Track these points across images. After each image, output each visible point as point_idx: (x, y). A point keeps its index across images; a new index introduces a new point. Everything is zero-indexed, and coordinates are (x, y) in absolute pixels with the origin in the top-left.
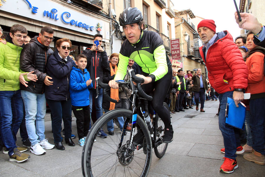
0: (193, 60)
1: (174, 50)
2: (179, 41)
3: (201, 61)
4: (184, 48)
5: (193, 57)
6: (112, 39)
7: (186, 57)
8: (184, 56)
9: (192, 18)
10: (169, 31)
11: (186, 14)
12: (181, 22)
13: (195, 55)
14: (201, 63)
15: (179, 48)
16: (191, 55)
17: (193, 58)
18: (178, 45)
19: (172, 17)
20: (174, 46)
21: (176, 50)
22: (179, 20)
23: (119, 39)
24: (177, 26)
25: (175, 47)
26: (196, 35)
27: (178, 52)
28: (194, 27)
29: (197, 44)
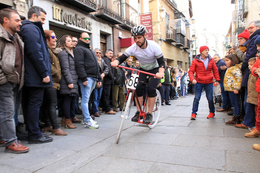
0: (173, 45)
2: (151, 17)
3: (184, 47)
4: (161, 29)
5: (174, 42)
7: (164, 41)
8: (161, 40)
10: (140, 5)
13: (176, 39)
14: (183, 50)
15: (151, 26)
16: (170, 38)
17: (173, 43)
18: (150, 22)
20: (145, 23)
21: (148, 29)
24: (153, 0)
26: (178, 14)
27: (149, 31)
28: (176, 5)
29: (178, 25)
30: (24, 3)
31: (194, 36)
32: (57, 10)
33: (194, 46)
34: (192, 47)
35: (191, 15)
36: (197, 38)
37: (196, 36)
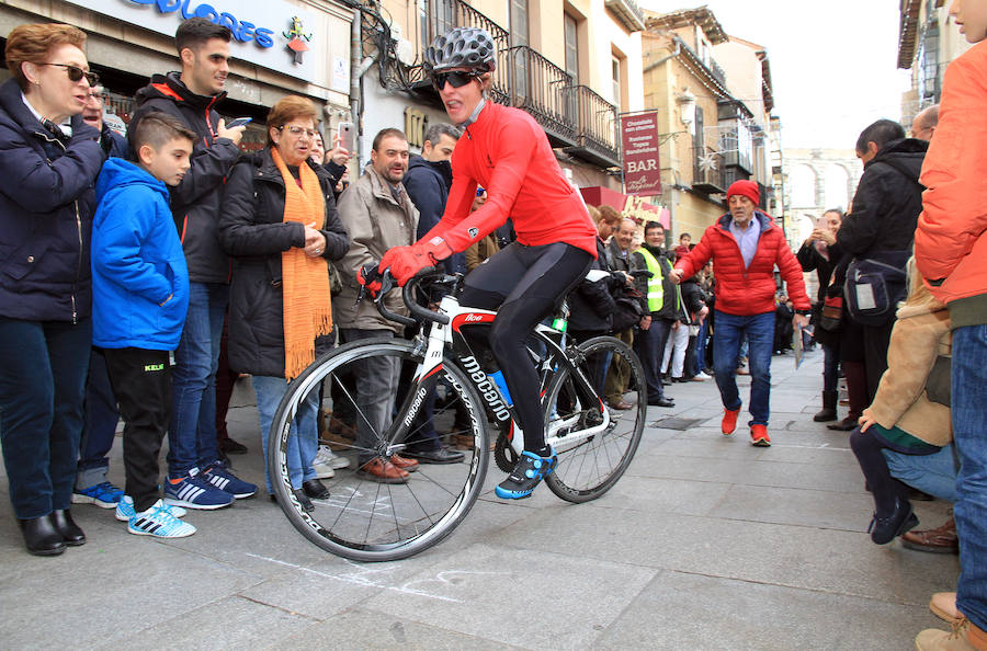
0: (714, 203)
1: (636, 158)
2: (655, 122)
4: (678, 154)
5: (716, 191)
6: (362, 94)
7: (688, 191)
8: (677, 187)
9: (713, 41)
10: (618, 84)
11: (692, 24)
12: (668, 54)
13: (724, 184)
15: (654, 149)
16: (706, 182)
17: (714, 197)
18: (650, 137)
19: (633, 28)
20: (635, 139)
21: (645, 157)
22: (660, 44)
23: (395, 96)
24: (654, 67)
25: (641, 145)
26: (729, 108)
27: (650, 165)
28: (722, 76)
29: (730, 139)
31: (777, 170)
32: (415, 119)
33: (779, 204)
34: (773, 207)
35: (768, 105)
36: (786, 175)
37: (784, 171)
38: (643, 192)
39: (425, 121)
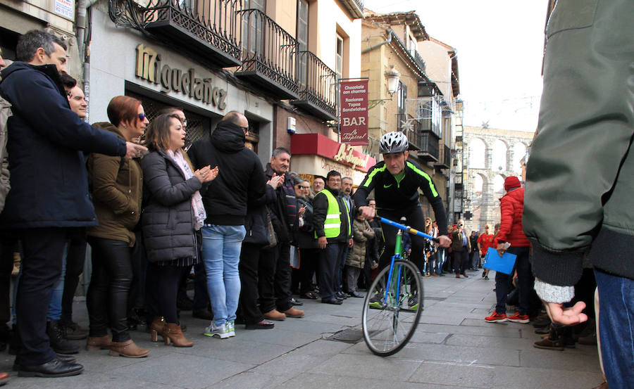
1: (350, 115)
2: (366, 88)
3: (437, 164)
4: (386, 118)
5: (414, 149)
6: (90, 24)
9: (418, 38)
10: (341, 57)
11: (403, 23)
12: (382, 41)
13: (419, 144)
14: (434, 170)
15: (365, 109)
18: (362, 99)
19: (356, 16)
20: (350, 100)
21: (357, 115)
22: (377, 33)
23: (126, 31)
24: (372, 50)
25: (355, 105)
26: (427, 88)
27: (360, 121)
28: (423, 65)
29: (426, 111)
30: (69, 35)
31: (459, 139)
32: (147, 57)
33: (460, 163)
34: (455, 165)
35: (455, 90)
36: (466, 144)
37: (464, 140)
38: (355, 142)
39: (158, 59)
